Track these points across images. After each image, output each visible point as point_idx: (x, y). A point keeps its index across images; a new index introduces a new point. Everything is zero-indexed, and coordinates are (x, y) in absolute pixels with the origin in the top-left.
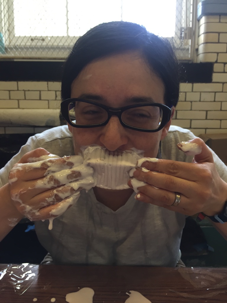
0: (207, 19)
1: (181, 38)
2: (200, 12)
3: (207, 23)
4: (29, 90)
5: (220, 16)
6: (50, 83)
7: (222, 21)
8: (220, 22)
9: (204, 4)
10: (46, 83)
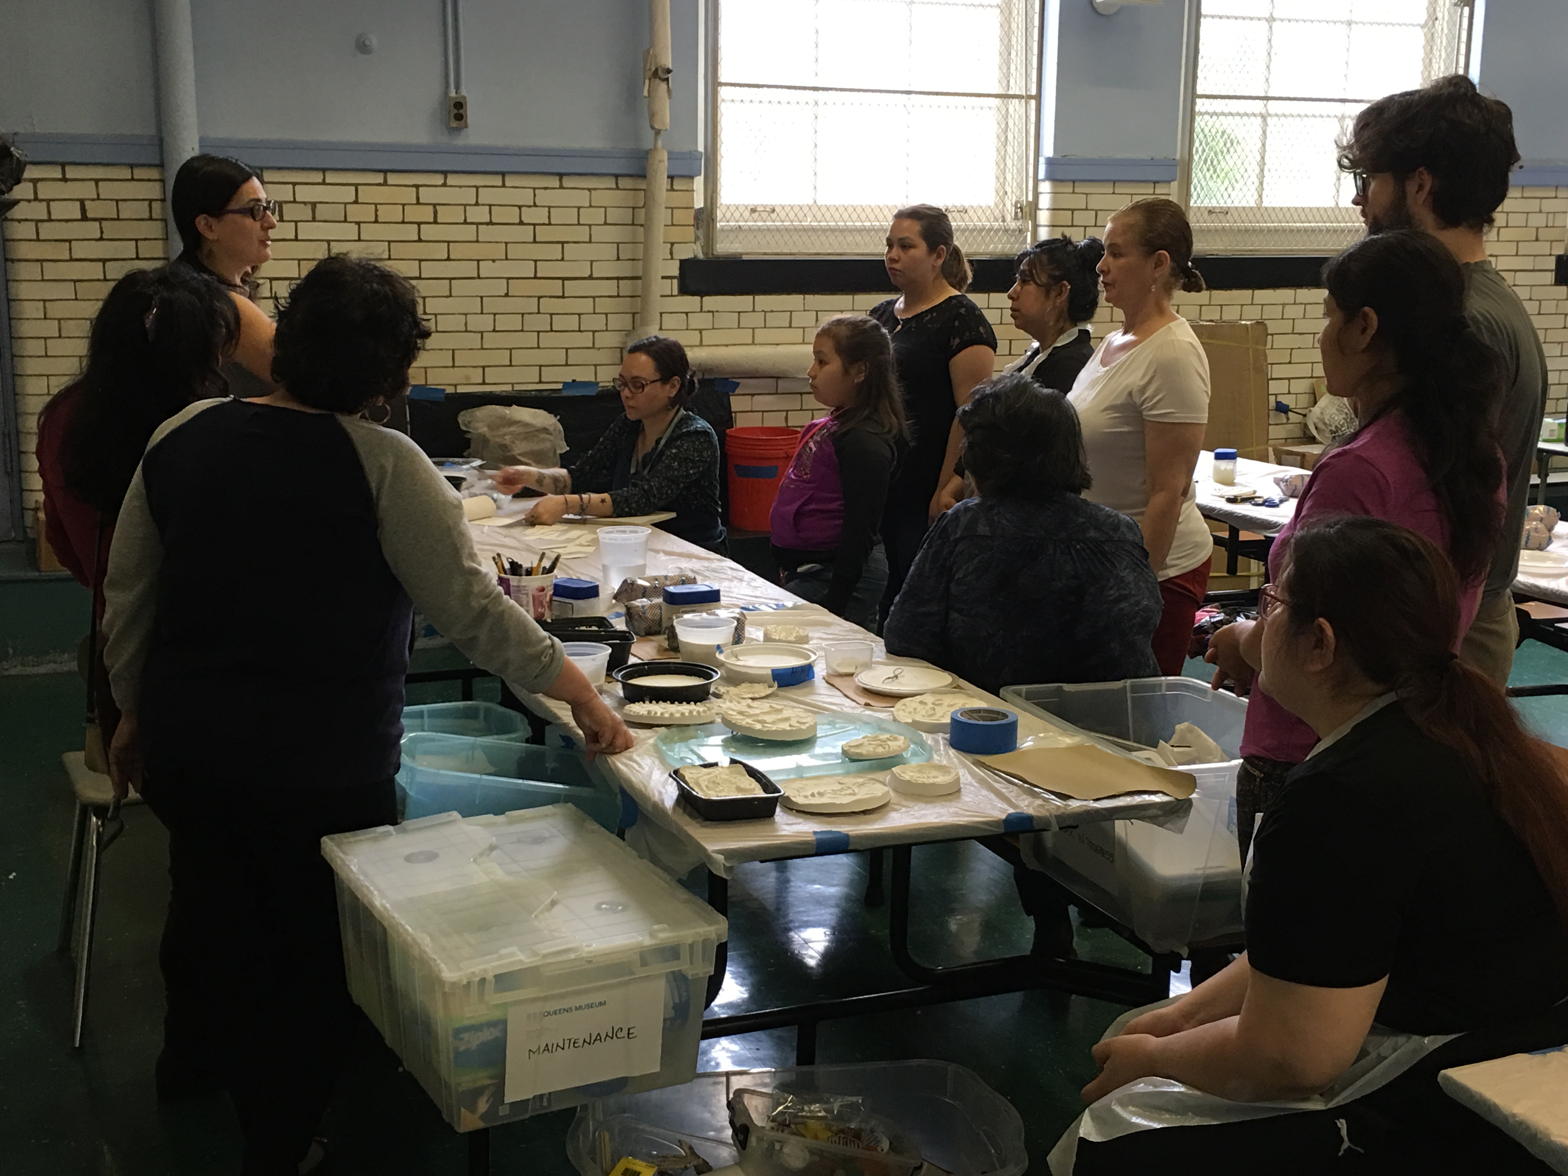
0: (1053, 187)
1: (1016, 218)
2: (1042, 174)
3: (1054, 193)
4: (772, 311)
5: (1074, 182)
6: (809, 297)
7: (1076, 191)
8: (1073, 193)
9: (1050, 162)
10: (802, 296)
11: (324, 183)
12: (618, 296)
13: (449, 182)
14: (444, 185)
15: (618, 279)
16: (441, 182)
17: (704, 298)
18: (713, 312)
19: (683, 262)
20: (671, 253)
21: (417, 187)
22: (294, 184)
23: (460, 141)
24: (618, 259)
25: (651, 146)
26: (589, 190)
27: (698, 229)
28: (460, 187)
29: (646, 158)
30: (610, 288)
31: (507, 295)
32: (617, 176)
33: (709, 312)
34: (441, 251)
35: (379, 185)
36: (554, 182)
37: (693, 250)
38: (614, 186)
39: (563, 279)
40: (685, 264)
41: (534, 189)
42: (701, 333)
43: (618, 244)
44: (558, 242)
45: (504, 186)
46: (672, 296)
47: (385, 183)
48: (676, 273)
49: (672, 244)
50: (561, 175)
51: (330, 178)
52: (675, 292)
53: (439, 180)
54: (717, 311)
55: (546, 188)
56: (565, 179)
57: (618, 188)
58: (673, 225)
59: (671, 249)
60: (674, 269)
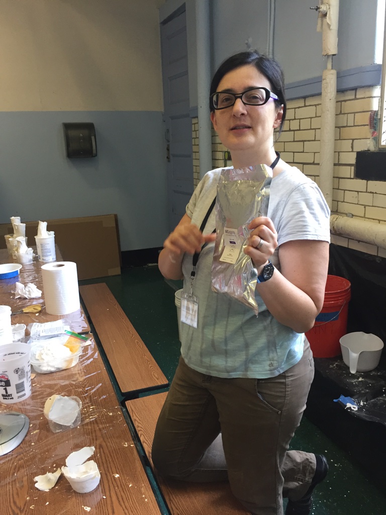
17: (369, 182)
18: (373, 193)
19: (358, 153)
20: (352, 147)
26: (315, 105)
33: (371, 192)
36: (301, 103)
37: (367, 144)
39: (303, 164)
40: (361, 156)
41: (295, 108)
42: (365, 207)
44: (302, 141)
46: (350, 178)
48: (353, 161)
49: (353, 140)
50: (305, 98)
52: (352, 177)
54: (376, 193)
55: (299, 108)
56: (306, 100)
58: (354, 126)
59: (352, 144)
60: (352, 158)
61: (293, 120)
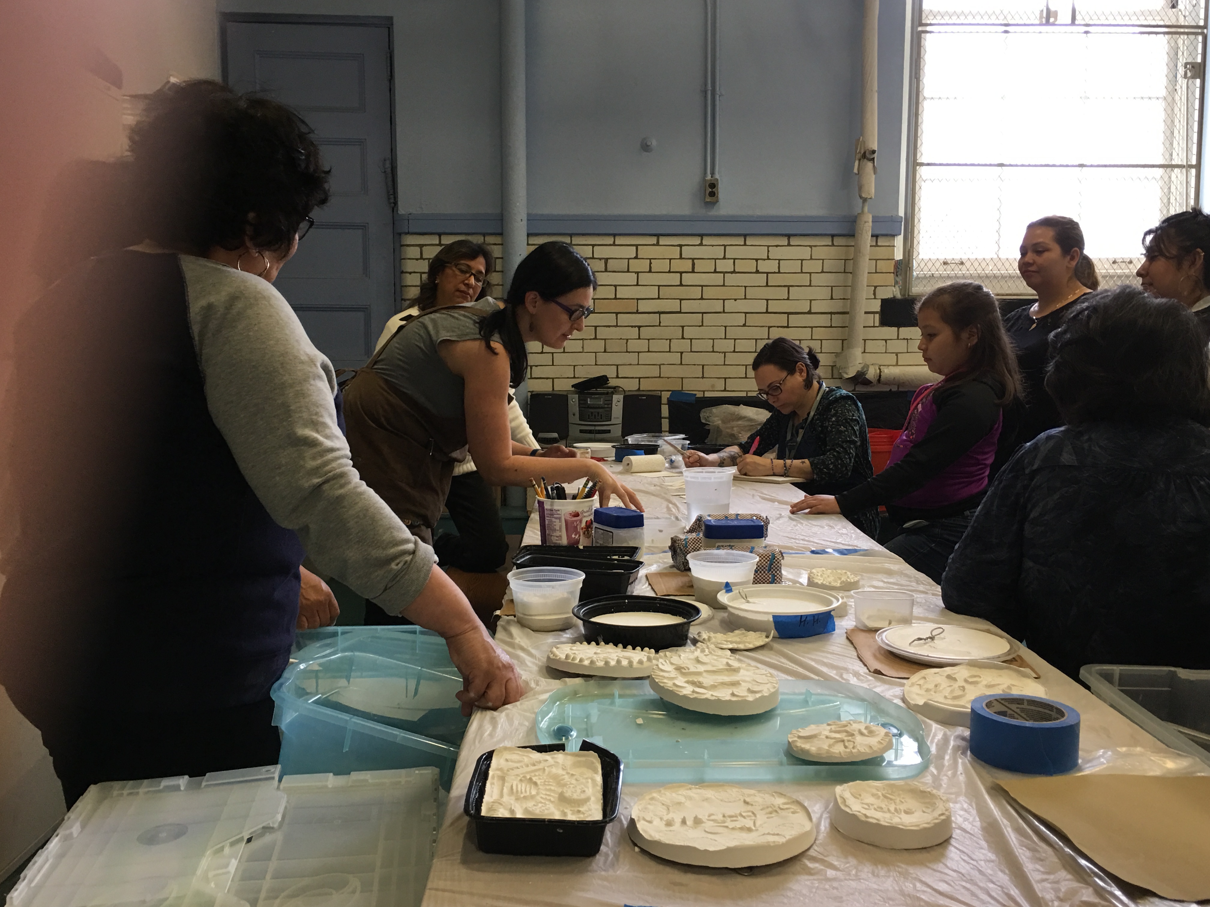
11: (614, 244)
12: (831, 327)
13: (704, 243)
14: (701, 244)
15: (831, 313)
16: (699, 242)
17: (900, 329)
18: (907, 339)
19: (884, 301)
20: (874, 294)
21: (681, 246)
22: (593, 246)
23: (714, 212)
24: (832, 299)
25: (860, 212)
26: (811, 246)
27: (897, 275)
28: (713, 246)
29: (855, 222)
30: (824, 320)
31: (744, 325)
32: (833, 236)
33: (904, 339)
34: (696, 292)
35: (654, 245)
36: (784, 241)
37: (893, 292)
38: (830, 244)
39: (788, 314)
40: (885, 303)
41: (768, 246)
42: (897, 355)
43: (832, 287)
44: (785, 286)
45: (745, 245)
46: (874, 327)
47: (658, 244)
48: (878, 309)
49: (876, 287)
50: (789, 236)
51: (619, 240)
52: (877, 324)
53: (697, 241)
54: (911, 339)
55: (777, 246)
56: (792, 239)
57: (833, 245)
58: (876, 272)
59: (874, 291)
60: (876, 306)
61: (764, 260)
